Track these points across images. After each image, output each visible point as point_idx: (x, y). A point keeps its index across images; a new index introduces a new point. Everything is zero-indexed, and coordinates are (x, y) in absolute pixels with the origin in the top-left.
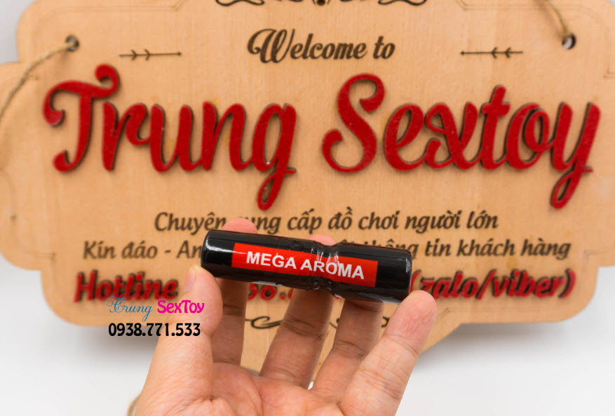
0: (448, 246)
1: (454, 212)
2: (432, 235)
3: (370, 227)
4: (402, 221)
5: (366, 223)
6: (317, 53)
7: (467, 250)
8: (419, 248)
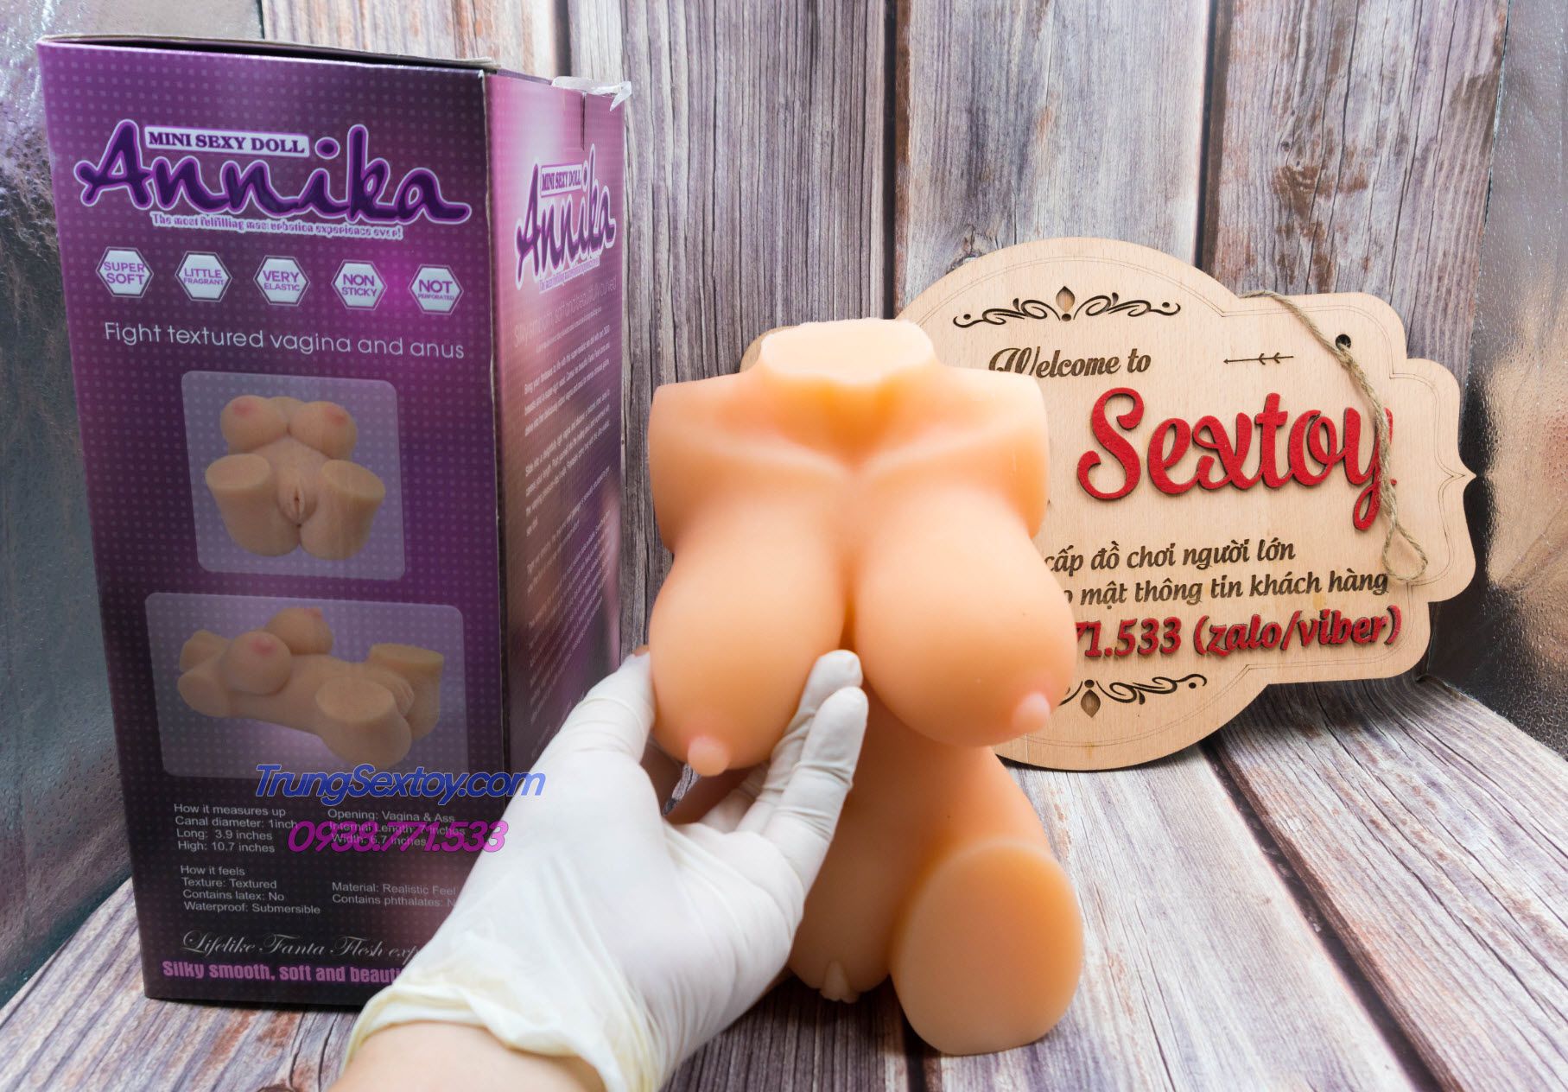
0: (1239, 584)
1: (1241, 542)
2: (1217, 571)
3: (1141, 565)
4: (1179, 556)
5: (1136, 560)
6: (1066, 370)
7: (1262, 588)
8: (1203, 588)
